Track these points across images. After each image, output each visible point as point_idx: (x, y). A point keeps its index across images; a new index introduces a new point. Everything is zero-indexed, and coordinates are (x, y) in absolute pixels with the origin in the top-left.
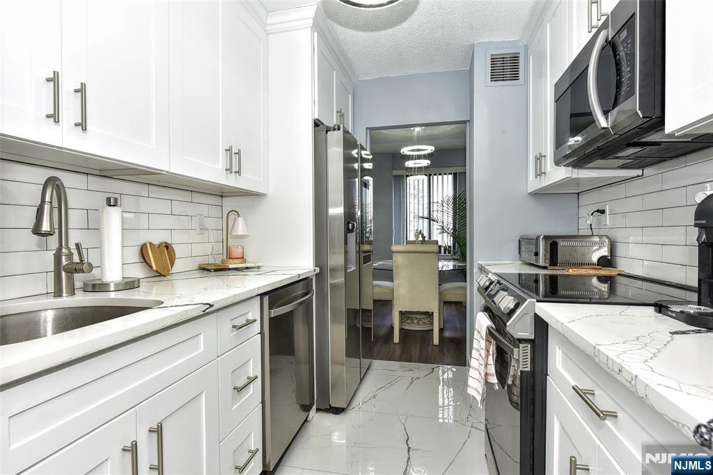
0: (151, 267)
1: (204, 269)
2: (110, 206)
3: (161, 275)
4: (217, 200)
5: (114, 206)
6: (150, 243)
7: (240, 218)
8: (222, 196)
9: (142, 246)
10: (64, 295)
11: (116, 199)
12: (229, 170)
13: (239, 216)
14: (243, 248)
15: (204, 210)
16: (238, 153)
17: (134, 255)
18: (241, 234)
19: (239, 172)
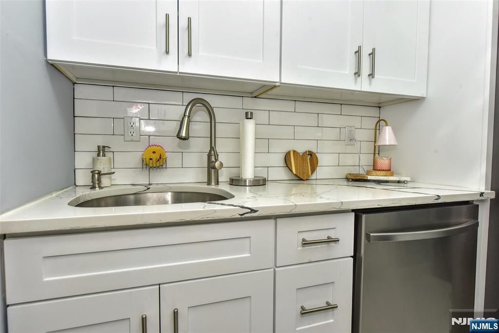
0: (292, 171)
1: (347, 179)
2: (248, 118)
3: (301, 180)
4: (374, 112)
5: (250, 118)
6: (294, 152)
7: (387, 127)
8: (380, 107)
9: (287, 153)
10: (213, 184)
11: (252, 113)
12: (358, 74)
13: (387, 125)
14: (390, 159)
15: (356, 122)
16: (372, 54)
17: (279, 160)
18: (387, 144)
19: (372, 75)
